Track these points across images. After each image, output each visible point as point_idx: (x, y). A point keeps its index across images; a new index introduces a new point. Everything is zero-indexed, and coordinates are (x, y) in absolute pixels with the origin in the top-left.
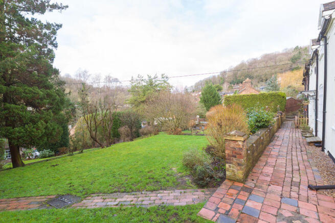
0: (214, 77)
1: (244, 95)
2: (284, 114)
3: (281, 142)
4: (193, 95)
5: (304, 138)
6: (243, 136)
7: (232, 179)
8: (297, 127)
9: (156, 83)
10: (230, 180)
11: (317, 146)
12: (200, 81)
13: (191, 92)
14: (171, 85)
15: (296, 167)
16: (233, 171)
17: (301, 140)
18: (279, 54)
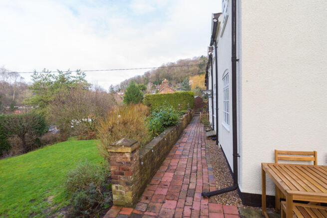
0: (139, 77)
1: (161, 94)
2: (192, 110)
3: (187, 139)
4: (119, 94)
5: (205, 132)
6: (131, 146)
7: (119, 204)
8: (201, 122)
9: (70, 80)
10: (117, 206)
11: (213, 140)
12: (126, 80)
13: (117, 91)
14: (88, 82)
15: (194, 168)
16: (121, 193)
17: (203, 134)
18: (190, 61)
